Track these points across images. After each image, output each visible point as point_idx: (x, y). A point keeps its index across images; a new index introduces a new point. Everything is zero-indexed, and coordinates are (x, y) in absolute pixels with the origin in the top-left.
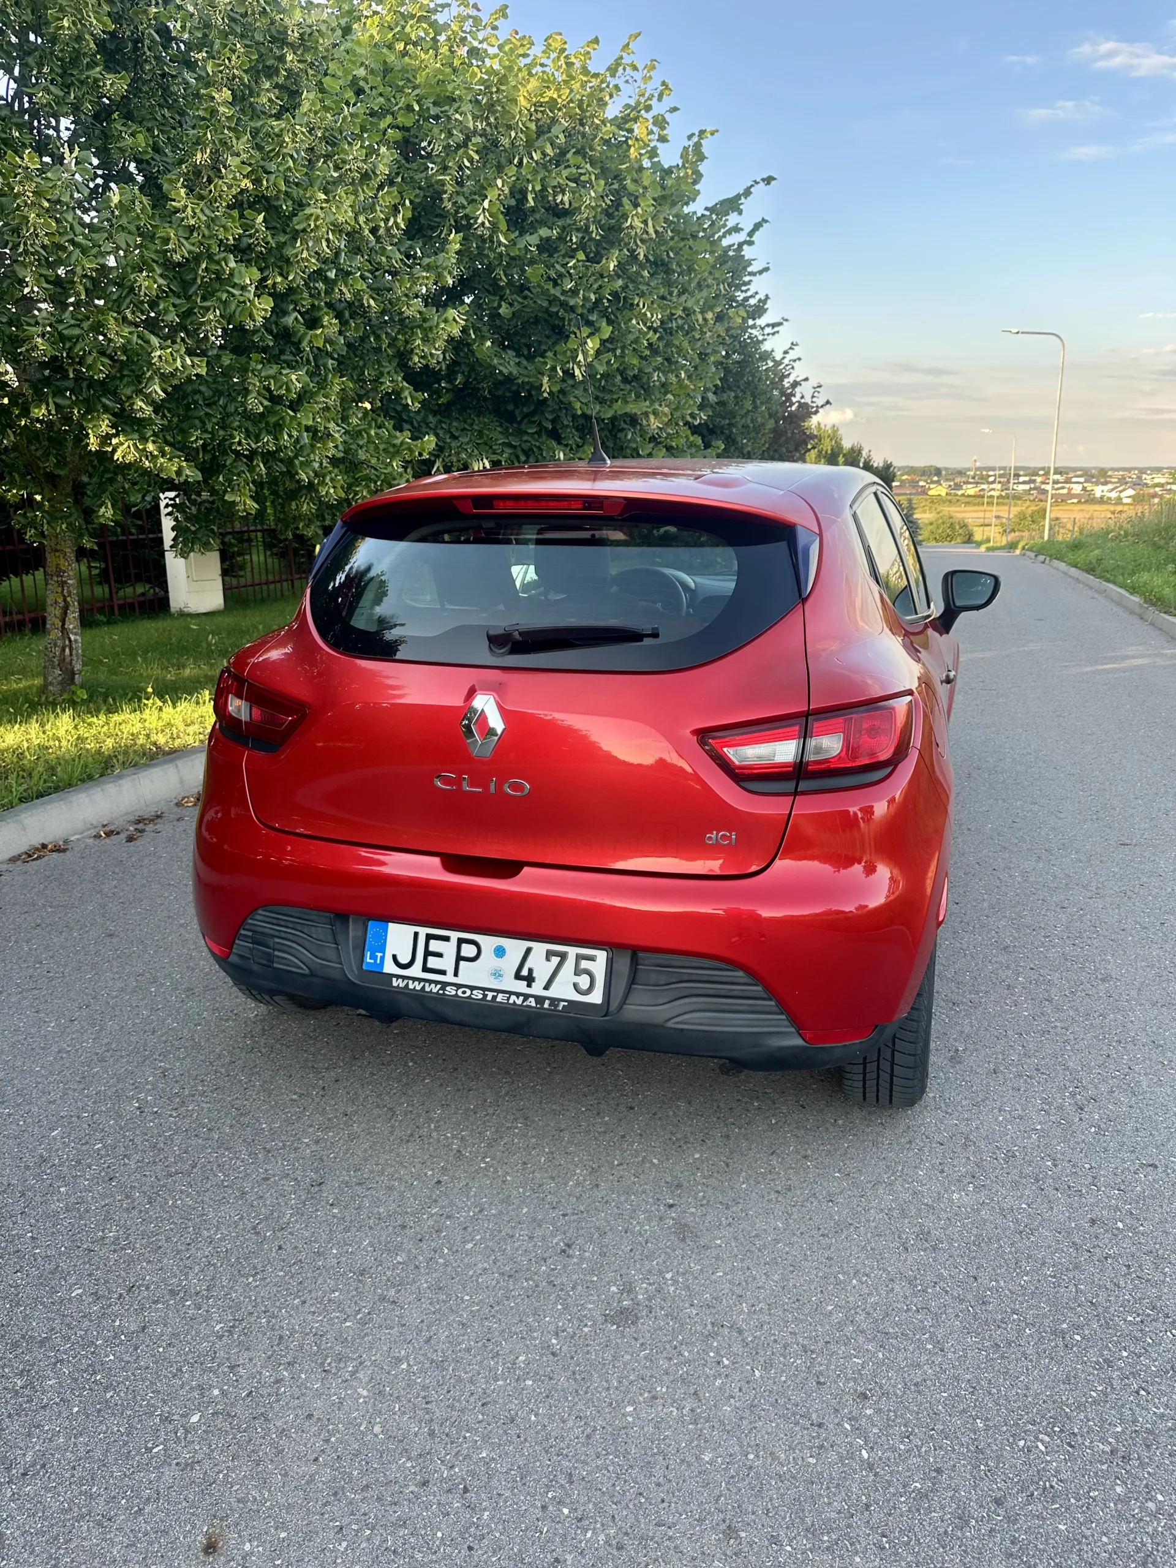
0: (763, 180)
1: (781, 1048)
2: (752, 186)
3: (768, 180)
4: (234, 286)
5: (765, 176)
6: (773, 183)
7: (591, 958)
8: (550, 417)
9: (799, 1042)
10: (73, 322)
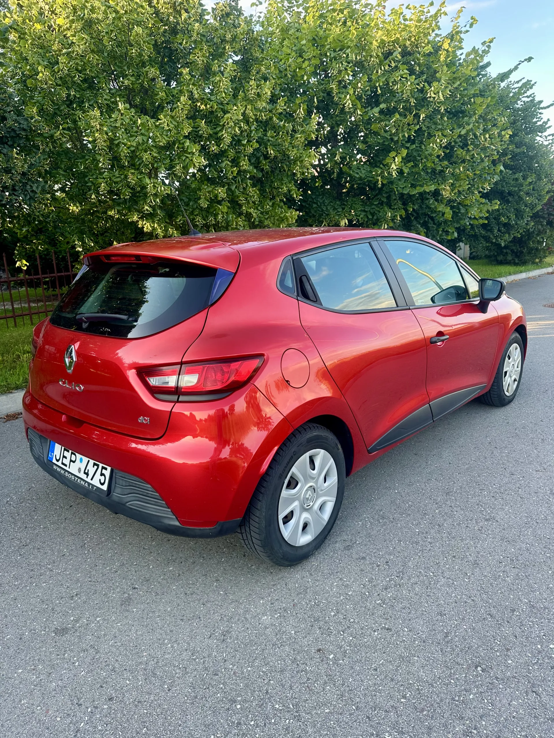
0: (525, 60)
1: (170, 525)
2: (519, 64)
3: (530, 59)
4: (189, 153)
5: (527, 58)
6: (532, 60)
7: (106, 469)
8: (385, 195)
9: (177, 523)
10: (118, 176)
